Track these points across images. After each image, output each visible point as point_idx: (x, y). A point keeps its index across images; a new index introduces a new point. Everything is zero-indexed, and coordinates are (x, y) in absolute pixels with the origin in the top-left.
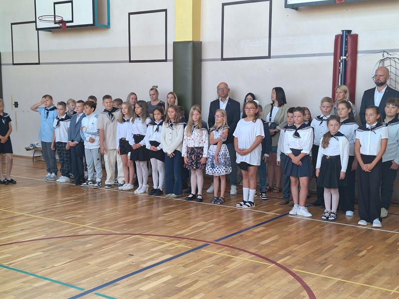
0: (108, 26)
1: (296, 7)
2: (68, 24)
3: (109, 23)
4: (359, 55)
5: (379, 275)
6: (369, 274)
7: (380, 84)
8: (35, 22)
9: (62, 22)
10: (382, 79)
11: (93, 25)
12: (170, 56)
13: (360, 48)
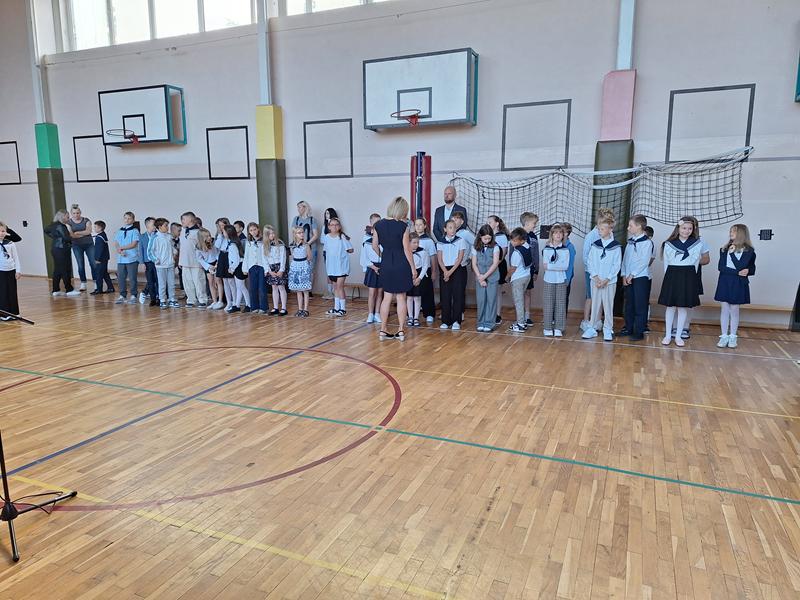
0: (185, 142)
1: (374, 129)
2: (140, 139)
3: (185, 139)
4: (433, 175)
5: (451, 365)
6: (443, 365)
7: (449, 202)
8: (102, 136)
9: (133, 136)
10: (450, 197)
11: (168, 140)
12: (253, 174)
13: (434, 168)
